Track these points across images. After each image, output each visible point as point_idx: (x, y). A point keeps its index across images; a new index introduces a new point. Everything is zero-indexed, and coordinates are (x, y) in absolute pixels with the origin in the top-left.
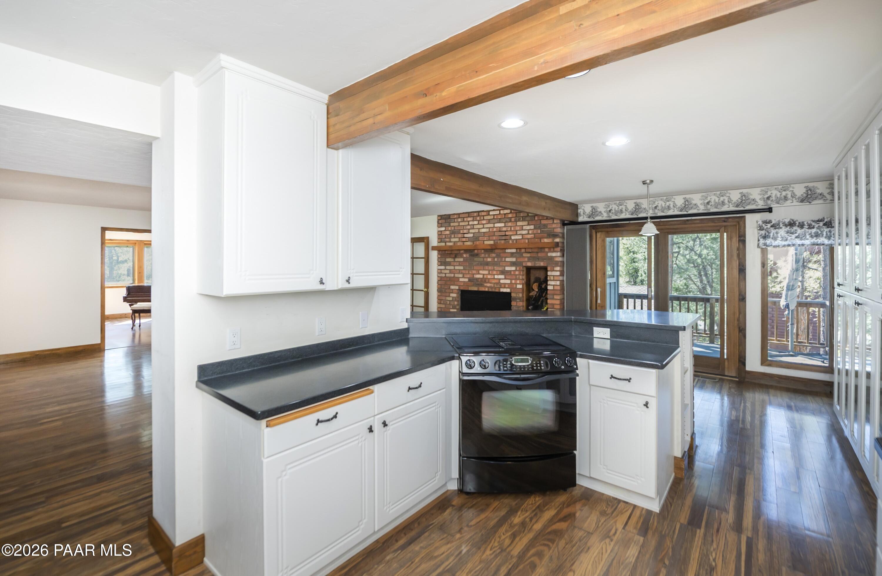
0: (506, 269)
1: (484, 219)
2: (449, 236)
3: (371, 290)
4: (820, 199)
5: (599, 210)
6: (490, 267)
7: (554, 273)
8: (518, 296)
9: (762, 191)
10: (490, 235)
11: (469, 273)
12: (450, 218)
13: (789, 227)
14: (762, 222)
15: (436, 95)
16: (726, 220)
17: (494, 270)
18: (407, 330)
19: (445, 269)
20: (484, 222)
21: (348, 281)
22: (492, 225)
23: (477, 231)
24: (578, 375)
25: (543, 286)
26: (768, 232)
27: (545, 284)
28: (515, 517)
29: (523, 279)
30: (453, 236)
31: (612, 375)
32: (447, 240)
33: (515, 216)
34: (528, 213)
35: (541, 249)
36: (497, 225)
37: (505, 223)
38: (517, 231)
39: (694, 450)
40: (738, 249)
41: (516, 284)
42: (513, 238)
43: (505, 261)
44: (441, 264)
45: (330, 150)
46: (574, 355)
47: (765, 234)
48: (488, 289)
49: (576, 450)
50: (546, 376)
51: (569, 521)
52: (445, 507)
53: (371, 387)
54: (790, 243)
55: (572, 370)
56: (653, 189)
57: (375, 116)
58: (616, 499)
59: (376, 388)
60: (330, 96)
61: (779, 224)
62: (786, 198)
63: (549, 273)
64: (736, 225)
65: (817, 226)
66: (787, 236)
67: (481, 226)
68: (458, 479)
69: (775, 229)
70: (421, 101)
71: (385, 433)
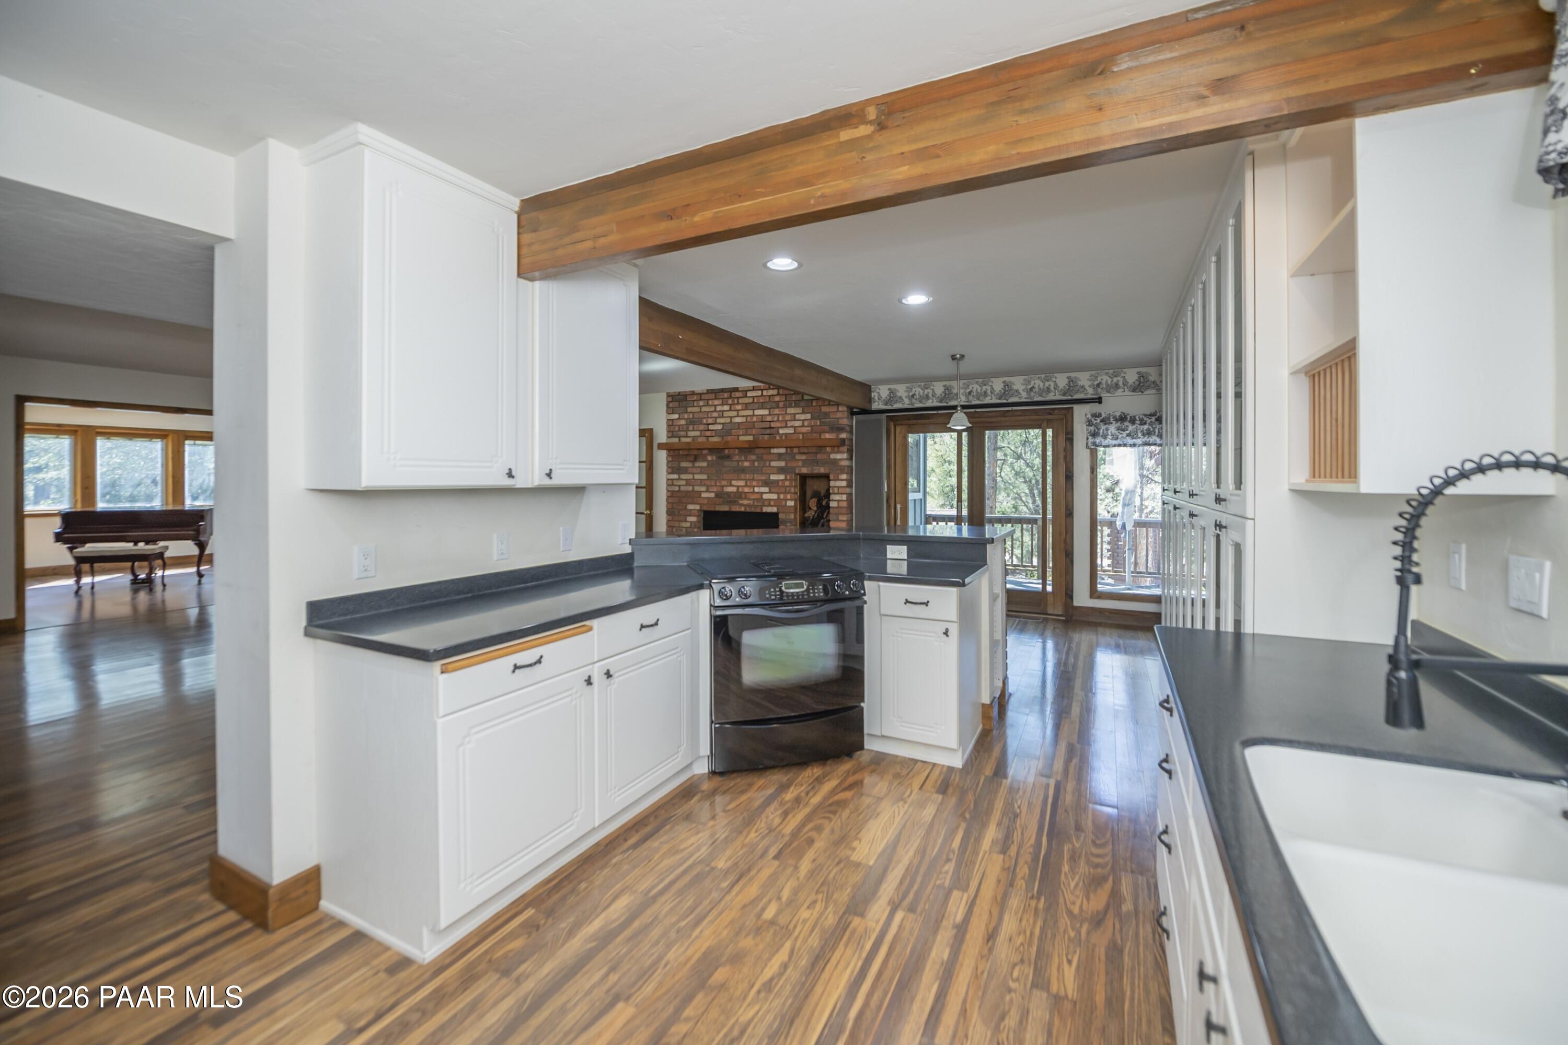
0: (771, 478)
1: (738, 403)
2: (685, 427)
3: (579, 490)
4: (1153, 388)
5: (899, 394)
6: (748, 476)
7: (839, 483)
8: (788, 517)
9: (1092, 375)
10: (748, 426)
11: (716, 485)
12: (686, 400)
13: (1119, 422)
14: (1091, 415)
15: (686, 220)
16: (1051, 412)
17: (753, 479)
18: (630, 556)
19: (679, 479)
20: (739, 407)
21: (549, 475)
22: (750, 413)
23: (728, 420)
24: (865, 602)
25: (824, 503)
26: (1097, 428)
27: (826, 500)
28: (787, 793)
29: (795, 493)
30: (691, 428)
31: (906, 600)
32: (682, 433)
33: (784, 399)
34: (803, 394)
35: (821, 448)
36: (758, 412)
37: (769, 409)
38: (786, 421)
39: (1006, 698)
40: (1065, 450)
41: (786, 500)
42: (781, 431)
43: (770, 466)
44: (672, 471)
45: (521, 281)
46: (860, 577)
47: (1095, 431)
48: (745, 509)
49: (863, 701)
50: (826, 606)
51: (855, 790)
52: (692, 794)
53: (588, 623)
54: (1121, 443)
55: (858, 596)
56: (965, 367)
57: (596, 238)
58: (913, 760)
59: (595, 623)
60: (522, 201)
61: (1109, 419)
62: (1117, 386)
63: (832, 483)
64: (1063, 419)
65: (1149, 421)
66: (1118, 434)
67: (735, 413)
68: (708, 756)
69: (1105, 424)
70: (664, 225)
71: (609, 688)
